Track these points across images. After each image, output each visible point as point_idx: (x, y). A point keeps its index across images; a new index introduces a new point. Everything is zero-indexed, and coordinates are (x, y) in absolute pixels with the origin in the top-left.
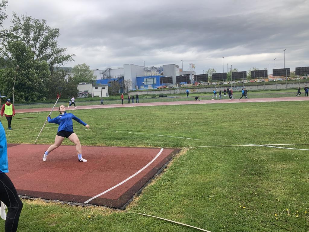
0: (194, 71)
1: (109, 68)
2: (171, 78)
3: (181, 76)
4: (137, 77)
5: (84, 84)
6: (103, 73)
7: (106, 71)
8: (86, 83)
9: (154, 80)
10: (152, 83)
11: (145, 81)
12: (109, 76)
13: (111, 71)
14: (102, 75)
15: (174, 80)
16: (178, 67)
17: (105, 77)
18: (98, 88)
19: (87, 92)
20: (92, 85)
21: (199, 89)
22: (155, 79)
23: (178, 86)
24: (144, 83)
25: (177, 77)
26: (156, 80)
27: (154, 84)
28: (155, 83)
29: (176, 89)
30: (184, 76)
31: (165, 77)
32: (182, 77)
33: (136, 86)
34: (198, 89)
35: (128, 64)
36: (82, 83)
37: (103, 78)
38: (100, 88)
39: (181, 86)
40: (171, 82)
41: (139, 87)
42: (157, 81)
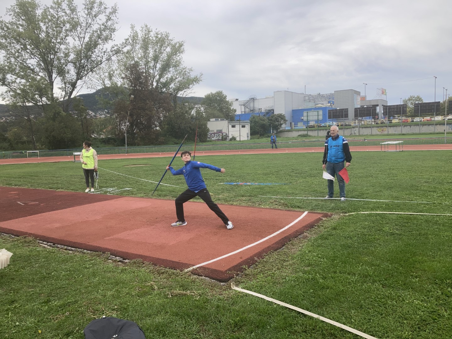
0: (385, 100)
1: (253, 97)
2: (346, 110)
3: (362, 107)
4: (293, 110)
5: (217, 120)
6: (244, 105)
7: (248, 101)
8: (219, 120)
9: (319, 114)
10: (316, 118)
11: (304, 115)
12: (252, 109)
13: (255, 101)
14: (243, 107)
15: (351, 114)
16: (358, 93)
17: (247, 110)
18: (237, 126)
19: (220, 131)
20: (227, 121)
21: (392, 128)
22: (321, 112)
23: (357, 123)
24: (303, 118)
25: (356, 110)
26: (322, 114)
27: (318, 119)
28: (321, 118)
29: (354, 128)
30: (367, 108)
31: (336, 110)
32: (363, 109)
33: (291, 123)
34: (389, 128)
35: (281, 91)
36: (214, 119)
37: (245, 112)
38: (238, 127)
39: (363, 123)
40: (346, 116)
41: (296, 124)
42: (324, 115)
